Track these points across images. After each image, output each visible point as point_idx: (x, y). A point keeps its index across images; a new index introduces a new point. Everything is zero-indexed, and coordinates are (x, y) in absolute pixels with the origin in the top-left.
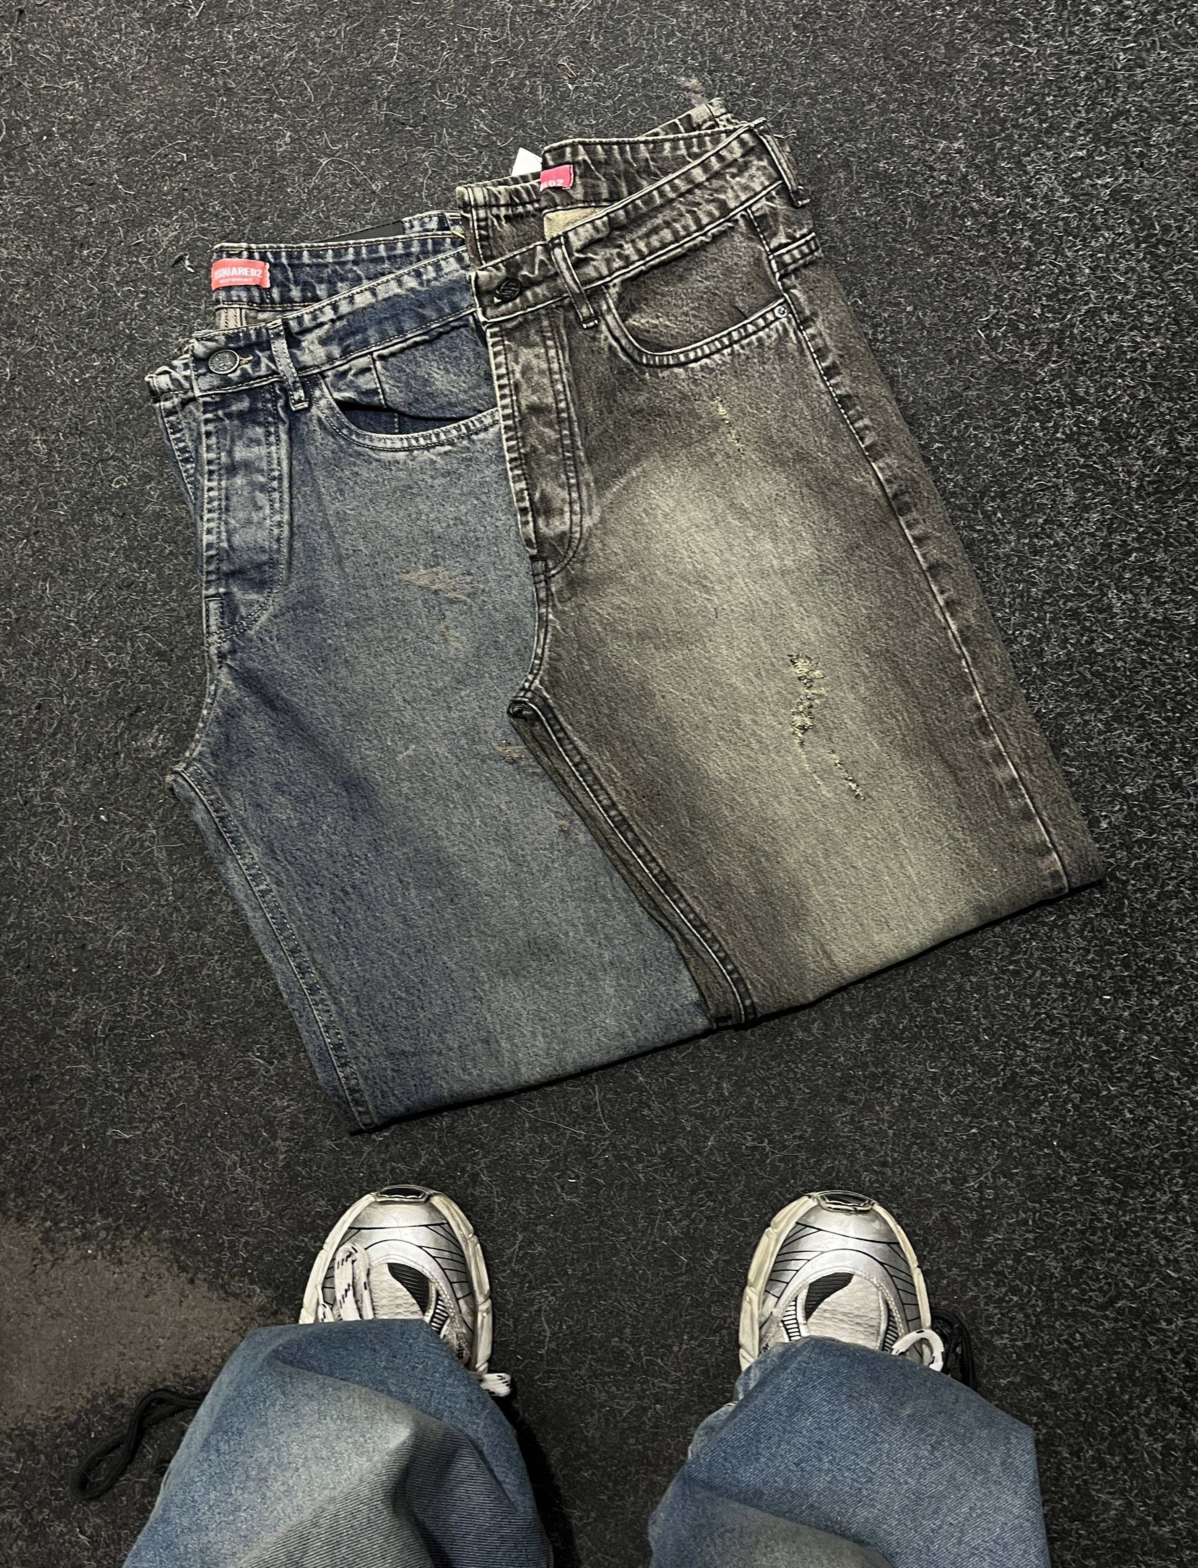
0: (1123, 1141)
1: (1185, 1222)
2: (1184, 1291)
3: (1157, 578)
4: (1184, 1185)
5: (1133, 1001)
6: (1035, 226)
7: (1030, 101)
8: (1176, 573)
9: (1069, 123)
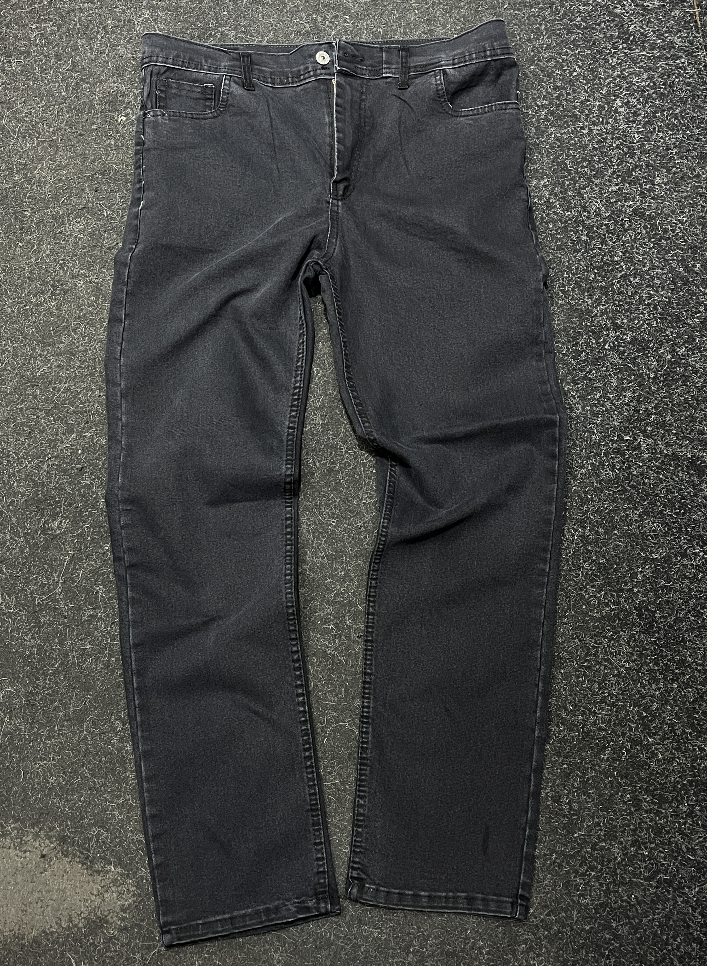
0: (658, 773)
1: (698, 825)
2: (699, 870)
3: (668, 431)
4: (696, 801)
5: (661, 685)
6: (589, 229)
7: (584, 159)
8: (679, 428)
9: (607, 172)
